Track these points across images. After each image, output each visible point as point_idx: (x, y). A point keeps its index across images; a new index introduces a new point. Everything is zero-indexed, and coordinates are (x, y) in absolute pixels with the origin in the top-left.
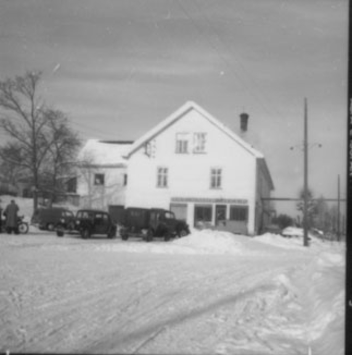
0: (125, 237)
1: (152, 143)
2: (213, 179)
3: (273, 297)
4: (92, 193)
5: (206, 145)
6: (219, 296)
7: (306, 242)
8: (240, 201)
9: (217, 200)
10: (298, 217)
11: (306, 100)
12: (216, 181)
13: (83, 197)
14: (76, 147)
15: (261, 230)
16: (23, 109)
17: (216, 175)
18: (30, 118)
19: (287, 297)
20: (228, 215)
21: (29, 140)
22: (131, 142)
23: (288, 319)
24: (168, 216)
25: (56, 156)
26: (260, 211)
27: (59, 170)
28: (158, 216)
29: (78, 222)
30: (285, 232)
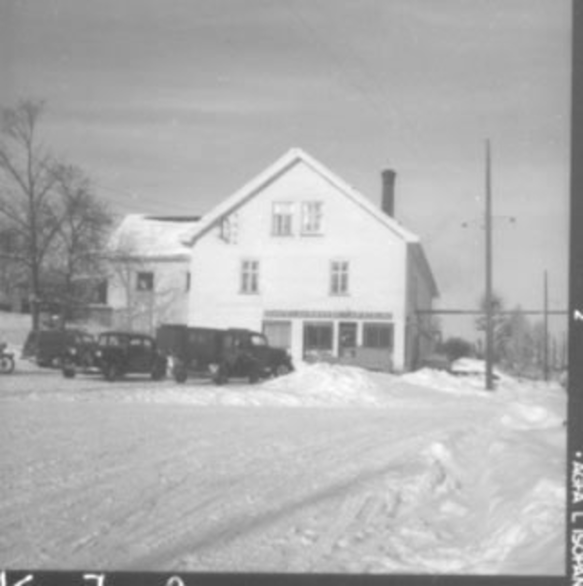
0: (181, 378)
1: (232, 218)
2: (335, 279)
3: (416, 489)
4: (132, 305)
6: (316, 487)
7: (490, 383)
8: (379, 315)
9: (342, 315)
10: (480, 342)
12: (340, 283)
13: (118, 311)
14: (105, 227)
15: (414, 363)
16: (13, 162)
17: (340, 273)
18: (26, 179)
19: (442, 489)
20: (359, 340)
21: (23, 216)
22: (196, 219)
23: (439, 536)
24: (256, 341)
25: (70, 242)
26: (414, 331)
27: (77, 266)
28: (237, 343)
29: (99, 354)
30: (456, 367)
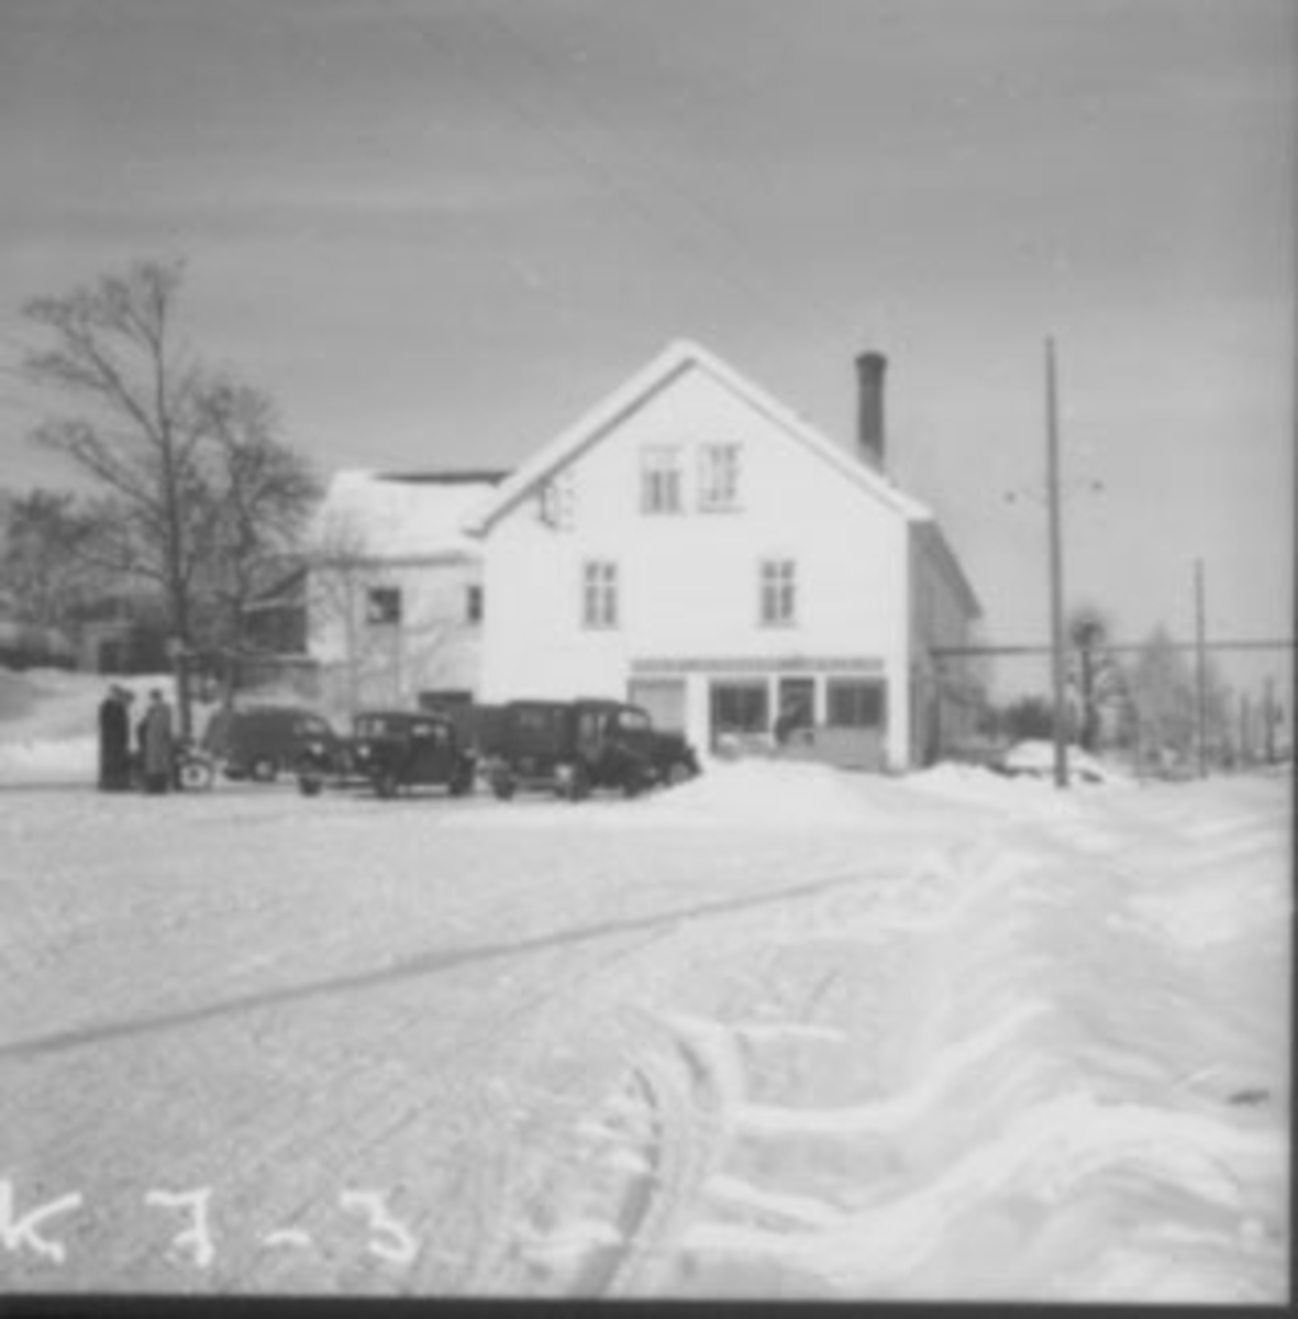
0: (504, 791)
1: (561, 482)
2: (768, 596)
4: (358, 654)
5: (742, 484)
8: (858, 663)
9: (783, 664)
11: (1050, 344)
12: (779, 602)
13: (329, 668)
14: (308, 504)
15: (930, 751)
16: (129, 384)
17: (779, 583)
18: (153, 416)
20: (821, 711)
21: (152, 488)
24: (626, 720)
26: (929, 691)
28: (602, 720)
29: (364, 751)
30: (1015, 759)
